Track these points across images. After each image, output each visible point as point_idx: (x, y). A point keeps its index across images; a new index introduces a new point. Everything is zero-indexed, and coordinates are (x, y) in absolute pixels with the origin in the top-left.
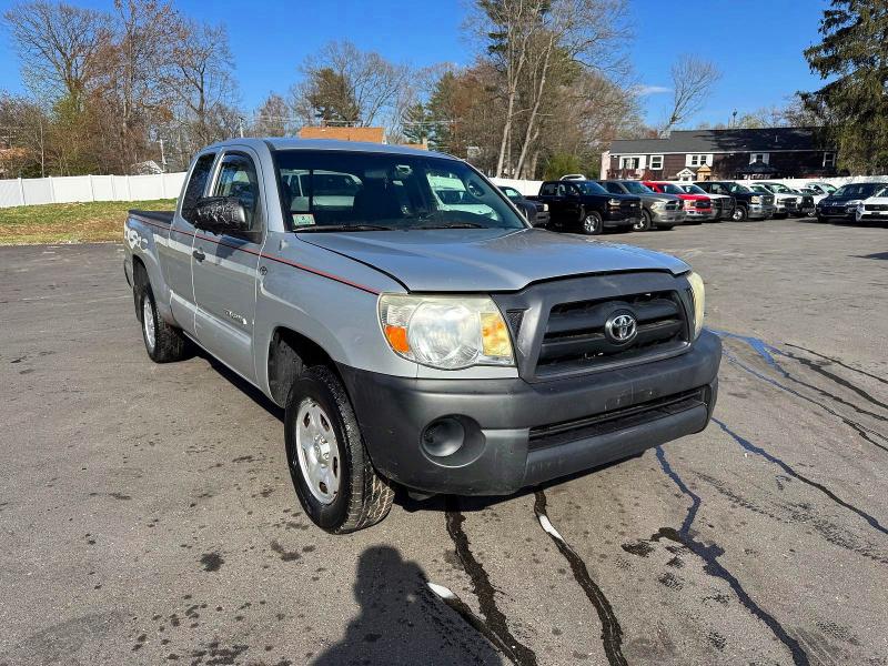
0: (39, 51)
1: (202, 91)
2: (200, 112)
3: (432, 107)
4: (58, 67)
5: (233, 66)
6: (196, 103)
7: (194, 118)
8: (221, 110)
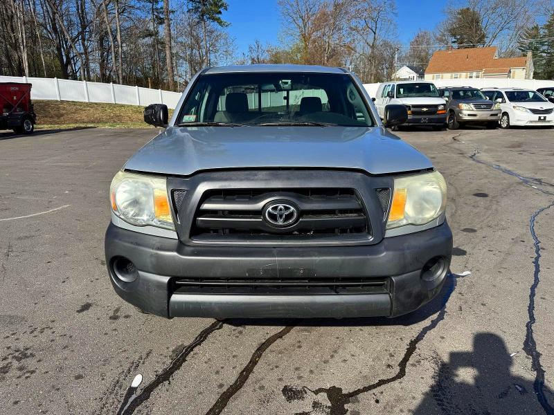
0: (291, 20)
1: (375, 33)
2: (373, 47)
3: (548, 27)
4: (300, 27)
5: (396, 14)
6: (371, 41)
7: (369, 51)
8: (386, 44)
